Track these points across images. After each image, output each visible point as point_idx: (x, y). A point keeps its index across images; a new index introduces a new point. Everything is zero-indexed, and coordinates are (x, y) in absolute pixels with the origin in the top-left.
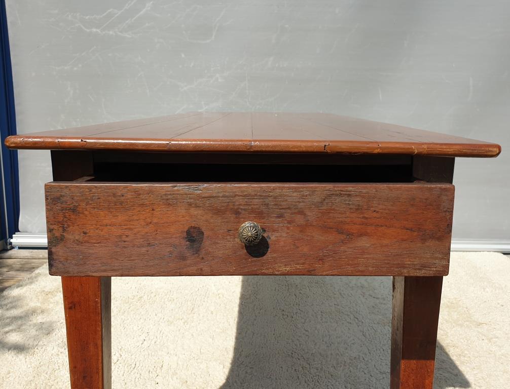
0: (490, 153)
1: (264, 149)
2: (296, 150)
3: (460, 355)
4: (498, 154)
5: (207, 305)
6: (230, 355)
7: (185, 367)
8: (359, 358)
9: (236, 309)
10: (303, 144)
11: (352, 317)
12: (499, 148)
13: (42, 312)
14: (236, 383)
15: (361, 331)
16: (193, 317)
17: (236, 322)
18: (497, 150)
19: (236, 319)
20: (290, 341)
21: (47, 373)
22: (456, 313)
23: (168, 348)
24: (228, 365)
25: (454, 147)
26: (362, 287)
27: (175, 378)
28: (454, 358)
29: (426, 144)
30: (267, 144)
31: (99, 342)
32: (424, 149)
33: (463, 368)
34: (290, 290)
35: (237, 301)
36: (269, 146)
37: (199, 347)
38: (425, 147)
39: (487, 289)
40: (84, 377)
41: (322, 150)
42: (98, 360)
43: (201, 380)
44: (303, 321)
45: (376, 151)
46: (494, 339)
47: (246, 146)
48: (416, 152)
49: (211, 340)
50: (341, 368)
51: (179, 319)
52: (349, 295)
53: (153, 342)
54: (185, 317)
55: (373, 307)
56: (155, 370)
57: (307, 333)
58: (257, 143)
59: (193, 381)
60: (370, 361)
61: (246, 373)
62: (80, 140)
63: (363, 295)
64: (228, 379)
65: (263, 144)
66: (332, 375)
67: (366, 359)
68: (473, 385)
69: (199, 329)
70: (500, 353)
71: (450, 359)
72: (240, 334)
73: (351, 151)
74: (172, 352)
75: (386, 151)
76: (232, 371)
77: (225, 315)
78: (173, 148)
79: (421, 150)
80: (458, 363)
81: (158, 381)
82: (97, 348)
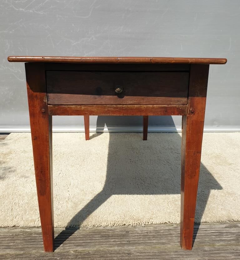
0: (222, 62)
1: (124, 61)
2: (138, 61)
3: (219, 177)
4: (225, 63)
5: (91, 158)
6: (104, 179)
7: (82, 184)
8: (169, 179)
9: (106, 159)
10: (141, 59)
11: (166, 162)
12: (226, 60)
13: (4, 163)
14: (108, 190)
15: (170, 168)
16: (84, 163)
17: (106, 165)
18: (225, 61)
19: (107, 164)
20: (134, 172)
21: (12, 188)
22: (219, 160)
23: (72, 177)
24: (103, 183)
25: (207, 60)
26: (171, 149)
27: (77, 189)
28: (216, 178)
29: (194, 58)
30: (125, 59)
31: (48, 155)
32: (194, 61)
33: (219, 182)
34: (134, 151)
35: (107, 156)
36: (126, 60)
37: (88, 176)
38: (194, 59)
39: (236, 149)
40: (41, 172)
41: (150, 61)
42: (48, 163)
43: (91, 189)
44: (141, 164)
45: (173, 62)
46: (237, 170)
47: (116, 60)
48: (190, 62)
49: (94, 173)
50: (160, 183)
51: (77, 164)
52: (164, 152)
53: (64, 174)
54: (80, 163)
55: (177, 157)
56: (67, 186)
57: (143, 169)
58: (121, 58)
59: (87, 190)
60: (174, 180)
61: (113, 186)
62: (42, 58)
63: (172, 152)
64: (104, 189)
65: (123, 59)
66: (155, 186)
67: (172, 179)
68: (224, 189)
69: (88, 169)
70: (239, 176)
71: (214, 179)
72: (109, 170)
73: (162, 62)
74: (75, 178)
75: (177, 62)
76: (105, 185)
77: (101, 162)
78: (84, 61)
79: (192, 61)
80: (218, 180)
81: (68, 190)
82: (47, 158)
